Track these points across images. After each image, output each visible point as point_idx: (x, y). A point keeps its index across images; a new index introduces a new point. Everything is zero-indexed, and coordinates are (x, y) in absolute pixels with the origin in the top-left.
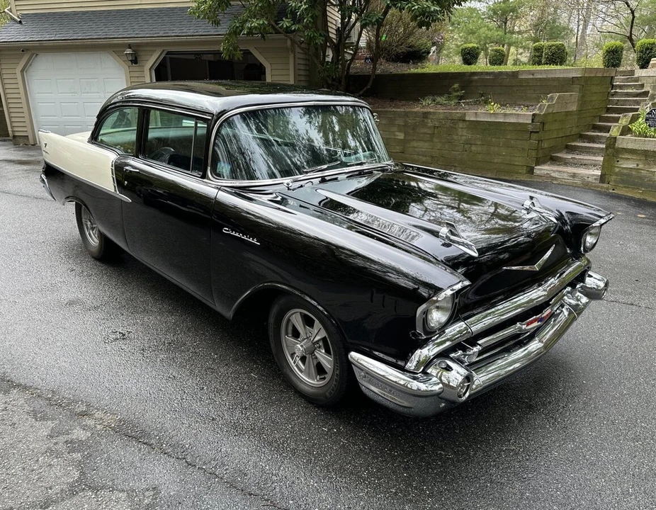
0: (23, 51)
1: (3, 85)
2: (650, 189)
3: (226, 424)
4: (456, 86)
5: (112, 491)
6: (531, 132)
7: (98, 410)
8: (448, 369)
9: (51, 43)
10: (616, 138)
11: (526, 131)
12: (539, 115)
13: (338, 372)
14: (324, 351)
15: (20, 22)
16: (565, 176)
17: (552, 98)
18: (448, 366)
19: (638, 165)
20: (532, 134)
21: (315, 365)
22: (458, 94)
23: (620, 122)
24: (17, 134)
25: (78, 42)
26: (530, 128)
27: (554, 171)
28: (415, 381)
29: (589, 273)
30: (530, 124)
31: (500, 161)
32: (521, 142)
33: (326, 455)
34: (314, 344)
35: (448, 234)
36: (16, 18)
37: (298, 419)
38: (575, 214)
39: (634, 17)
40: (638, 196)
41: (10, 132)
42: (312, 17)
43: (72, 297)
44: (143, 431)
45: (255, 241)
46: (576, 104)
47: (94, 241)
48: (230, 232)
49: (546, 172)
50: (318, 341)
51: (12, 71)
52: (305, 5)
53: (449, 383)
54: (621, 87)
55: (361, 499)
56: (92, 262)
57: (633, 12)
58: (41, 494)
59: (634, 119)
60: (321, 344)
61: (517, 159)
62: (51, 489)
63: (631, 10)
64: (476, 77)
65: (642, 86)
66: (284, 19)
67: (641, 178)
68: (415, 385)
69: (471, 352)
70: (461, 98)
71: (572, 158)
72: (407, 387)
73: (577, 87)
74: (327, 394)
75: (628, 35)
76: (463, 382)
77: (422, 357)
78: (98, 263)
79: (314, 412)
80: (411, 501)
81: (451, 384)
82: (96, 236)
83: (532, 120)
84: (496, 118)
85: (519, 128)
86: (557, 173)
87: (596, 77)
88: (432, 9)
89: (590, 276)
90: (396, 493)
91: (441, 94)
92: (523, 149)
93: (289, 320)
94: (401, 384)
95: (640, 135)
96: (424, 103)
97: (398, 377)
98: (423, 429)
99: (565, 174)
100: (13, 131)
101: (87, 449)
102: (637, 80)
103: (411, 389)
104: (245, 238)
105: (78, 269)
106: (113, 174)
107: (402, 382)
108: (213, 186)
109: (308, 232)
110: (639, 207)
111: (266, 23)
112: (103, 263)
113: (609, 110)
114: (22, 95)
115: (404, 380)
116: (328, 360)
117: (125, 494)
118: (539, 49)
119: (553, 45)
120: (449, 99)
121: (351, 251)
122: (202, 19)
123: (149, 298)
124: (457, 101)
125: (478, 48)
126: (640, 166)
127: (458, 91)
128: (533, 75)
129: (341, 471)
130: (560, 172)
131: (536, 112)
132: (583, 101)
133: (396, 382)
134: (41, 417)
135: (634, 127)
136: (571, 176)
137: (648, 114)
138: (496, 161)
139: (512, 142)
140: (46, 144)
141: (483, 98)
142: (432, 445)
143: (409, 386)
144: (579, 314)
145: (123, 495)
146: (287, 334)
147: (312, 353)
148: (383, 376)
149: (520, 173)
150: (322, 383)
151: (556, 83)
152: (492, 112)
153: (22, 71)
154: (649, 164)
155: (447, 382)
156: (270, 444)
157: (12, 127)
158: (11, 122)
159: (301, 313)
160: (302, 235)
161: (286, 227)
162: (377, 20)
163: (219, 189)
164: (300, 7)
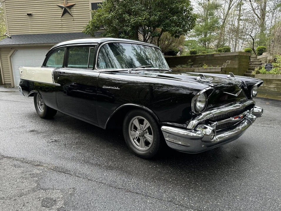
0: (11, 49)
1: (1, 62)
2: (269, 94)
3: (105, 166)
4: (190, 60)
5: (53, 190)
7: (45, 164)
8: (206, 128)
9: (23, 45)
10: (254, 75)
12: (224, 68)
13: (156, 140)
14: (148, 134)
15: (11, 38)
17: (228, 62)
18: (205, 127)
19: (264, 85)
21: (144, 141)
22: (191, 63)
23: (255, 70)
24: (6, 83)
25: (35, 45)
28: (191, 133)
29: (255, 106)
30: (220, 72)
33: (151, 175)
34: (144, 131)
35: (200, 79)
36: (9, 36)
37: (137, 164)
38: (248, 81)
39: (254, 41)
40: (265, 97)
41: (3, 82)
42: (133, 33)
43: (31, 129)
44: (66, 170)
45: (118, 88)
46: (237, 65)
47: (41, 110)
48: (106, 87)
50: (145, 130)
51: (6, 57)
52: (130, 28)
53: (206, 133)
54: (253, 62)
55: (170, 188)
56: (40, 119)
57: (253, 39)
58: (18, 192)
59: (261, 68)
60: (147, 131)
62: (23, 190)
63: (253, 38)
64: (197, 57)
65: (261, 61)
66: (122, 34)
67: (266, 90)
68: (191, 134)
69: (213, 125)
70: (192, 65)
72: (188, 135)
73: (237, 59)
74: (151, 152)
75: (252, 48)
76: (212, 133)
77: (193, 124)
78: (43, 119)
79: (145, 161)
80: (192, 188)
81: (207, 134)
82: (43, 108)
83: (221, 70)
84: (207, 70)
87: (244, 55)
88: (180, 30)
89: (256, 107)
90: (185, 185)
91: (184, 64)
93: (132, 123)
94: (185, 135)
95: (263, 74)
96: (178, 67)
97: (184, 132)
98: (193, 165)
100: (5, 82)
101: (40, 176)
102: (258, 59)
103: (190, 136)
104: (113, 88)
105: (34, 121)
106: (52, 76)
107: (186, 134)
108: (98, 72)
109: (141, 81)
110: (266, 100)
111: (114, 35)
112: (45, 119)
113: (249, 69)
114: (10, 67)
115: (187, 133)
116: (150, 137)
117: (60, 190)
118: (220, 51)
119: (225, 48)
120: (187, 65)
121: (161, 84)
122: (88, 34)
123: (66, 129)
124: (190, 66)
125: (196, 51)
126: (265, 85)
127: (190, 63)
128: (220, 55)
129: (159, 179)
131: (223, 67)
132: (240, 65)
133: (183, 134)
134: (17, 167)
135: (261, 71)
137: (266, 66)
140: (22, 72)
141: (201, 65)
142: (198, 170)
143: (189, 135)
144: (253, 122)
145: (59, 191)
146: (131, 130)
147: (143, 136)
148: (178, 133)
150: (148, 148)
151: (229, 58)
152: (205, 68)
153: (10, 57)
154: (268, 84)
155: (205, 133)
156: (126, 172)
157: (4, 80)
158: (4, 78)
159: (138, 118)
160: (138, 83)
161: (131, 82)
162: (158, 35)
163: (101, 72)
164: (128, 29)
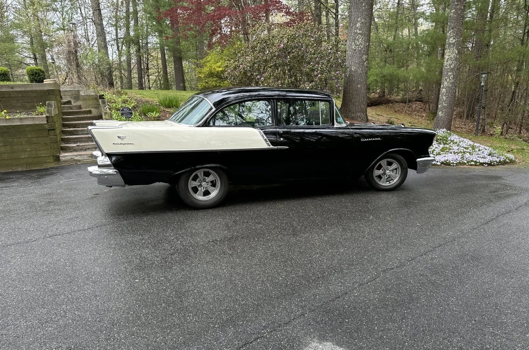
6: (49, 130)
11: (44, 129)
12: (51, 116)
16: (86, 157)
20: (50, 131)
26: (47, 127)
27: (76, 156)
30: (46, 124)
31: (26, 156)
32: (42, 139)
49: (70, 158)
61: (42, 152)
71: (77, 146)
83: (47, 121)
84: (13, 122)
85: (36, 129)
86: (79, 157)
92: (45, 144)
99: (85, 156)
130: (80, 155)
136: (90, 157)
137: (122, 111)
138: (23, 157)
139: (34, 139)
149: (48, 162)
152: (7, 118)
